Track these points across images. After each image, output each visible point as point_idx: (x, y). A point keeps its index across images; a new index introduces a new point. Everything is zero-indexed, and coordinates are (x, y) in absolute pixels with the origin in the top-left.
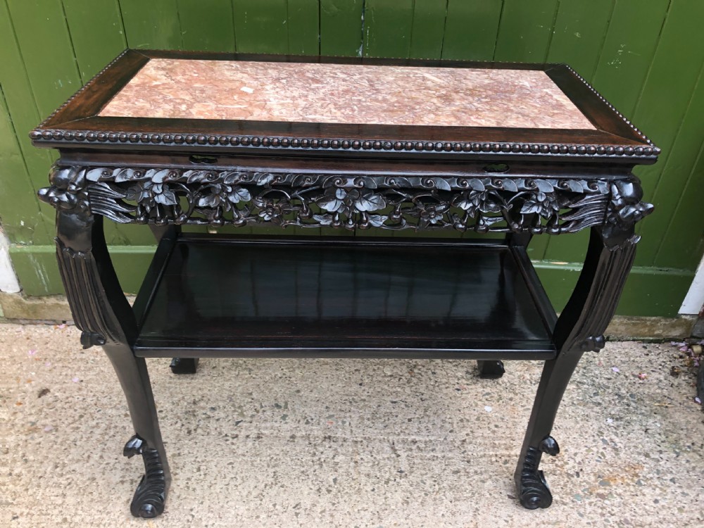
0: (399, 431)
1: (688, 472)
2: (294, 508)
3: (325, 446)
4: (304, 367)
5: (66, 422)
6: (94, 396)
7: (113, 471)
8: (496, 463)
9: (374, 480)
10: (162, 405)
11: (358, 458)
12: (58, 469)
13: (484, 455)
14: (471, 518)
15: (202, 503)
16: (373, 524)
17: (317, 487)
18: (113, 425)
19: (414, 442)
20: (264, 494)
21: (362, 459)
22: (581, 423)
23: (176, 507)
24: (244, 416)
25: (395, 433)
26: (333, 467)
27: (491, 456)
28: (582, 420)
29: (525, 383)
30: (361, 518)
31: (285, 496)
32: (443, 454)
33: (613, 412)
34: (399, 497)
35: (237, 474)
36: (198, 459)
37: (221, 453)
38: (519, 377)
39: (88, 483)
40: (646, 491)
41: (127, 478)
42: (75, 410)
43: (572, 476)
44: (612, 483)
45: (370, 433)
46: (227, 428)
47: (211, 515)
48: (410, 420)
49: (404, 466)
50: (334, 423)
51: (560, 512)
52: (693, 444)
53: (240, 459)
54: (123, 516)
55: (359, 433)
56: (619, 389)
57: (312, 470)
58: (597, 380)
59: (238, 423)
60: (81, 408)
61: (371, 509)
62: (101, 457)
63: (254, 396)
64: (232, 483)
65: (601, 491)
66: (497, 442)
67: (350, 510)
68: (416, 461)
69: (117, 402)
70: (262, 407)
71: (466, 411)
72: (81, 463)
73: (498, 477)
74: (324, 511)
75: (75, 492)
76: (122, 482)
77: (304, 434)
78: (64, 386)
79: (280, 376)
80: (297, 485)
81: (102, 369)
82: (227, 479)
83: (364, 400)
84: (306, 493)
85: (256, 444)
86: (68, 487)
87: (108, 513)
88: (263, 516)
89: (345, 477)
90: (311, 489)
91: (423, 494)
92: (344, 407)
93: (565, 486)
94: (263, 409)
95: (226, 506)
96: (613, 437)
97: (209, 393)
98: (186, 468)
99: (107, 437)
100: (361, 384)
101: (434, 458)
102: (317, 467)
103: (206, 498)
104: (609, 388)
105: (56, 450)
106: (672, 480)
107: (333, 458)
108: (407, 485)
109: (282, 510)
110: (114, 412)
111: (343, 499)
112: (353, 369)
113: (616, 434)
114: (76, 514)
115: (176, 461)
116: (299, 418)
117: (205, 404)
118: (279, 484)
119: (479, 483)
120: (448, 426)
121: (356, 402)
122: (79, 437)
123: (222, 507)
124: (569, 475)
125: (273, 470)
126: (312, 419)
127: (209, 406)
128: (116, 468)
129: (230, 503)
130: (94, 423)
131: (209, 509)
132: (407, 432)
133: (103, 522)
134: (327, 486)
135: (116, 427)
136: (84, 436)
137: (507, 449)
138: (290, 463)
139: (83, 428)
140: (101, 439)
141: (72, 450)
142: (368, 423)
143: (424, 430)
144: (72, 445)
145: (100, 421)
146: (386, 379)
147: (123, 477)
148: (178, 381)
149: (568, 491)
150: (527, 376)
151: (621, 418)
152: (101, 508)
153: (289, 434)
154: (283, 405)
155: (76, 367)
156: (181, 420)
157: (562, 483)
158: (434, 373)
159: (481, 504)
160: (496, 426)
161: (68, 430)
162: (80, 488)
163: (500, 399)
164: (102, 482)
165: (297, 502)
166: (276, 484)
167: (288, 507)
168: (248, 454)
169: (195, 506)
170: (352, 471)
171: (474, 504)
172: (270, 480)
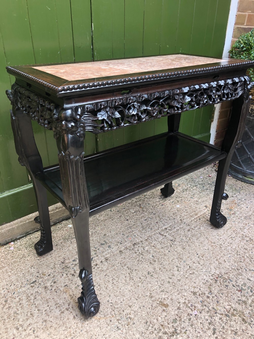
0: (157, 228)
1: (246, 196)
2: (148, 274)
3: (137, 247)
7: (52, 311)
8: (197, 221)
9: (166, 248)
10: (47, 272)
11: (153, 244)
12: (20, 329)
13: (192, 221)
14: (208, 241)
15: (110, 296)
16: (181, 262)
17: (149, 262)
18: (29, 295)
19: (166, 229)
20: (132, 277)
21: (154, 244)
25: (157, 230)
26: (148, 252)
27: (194, 220)
29: (180, 193)
30: (175, 262)
31: (141, 273)
32: (179, 227)
34: (179, 249)
35: (112, 277)
37: (97, 274)
39: (44, 324)
40: (242, 206)
41: (63, 310)
44: (232, 209)
45: (148, 234)
47: (118, 297)
48: (157, 223)
49: (172, 238)
50: (132, 238)
52: (240, 188)
53: (108, 271)
54: (79, 324)
55: (144, 236)
56: (208, 182)
57: (141, 258)
58: (200, 183)
59: (92, 260)
61: (175, 258)
62: (39, 310)
64: (114, 281)
65: (232, 212)
66: (191, 215)
67: (169, 262)
68: (173, 234)
69: (21, 284)
70: (96, 248)
71: (172, 210)
72: (31, 319)
73: (202, 225)
74: (160, 268)
76: (63, 312)
77: (124, 248)
82: (111, 281)
83: (134, 225)
84: (147, 267)
85: (109, 262)
86: (35, 332)
87: (70, 328)
88: (140, 284)
89: (155, 253)
90: (147, 264)
91: (186, 243)
92: (129, 231)
94: (97, 249)
95: (121, 290)
97: (65, 256)
99: (32, 301)
101: (178, 230)
102: (141, 256)
103: (109, 293)
104: (205, 183)
105: (9, 322)
106: (245, 200)
107: (144, 250)
108: (178, 243)
109: (145, 278)
110: (24, 289)
111: (162, 260)
112: (118, 217)
116: (116, 244)
117: (69, 260)
119: (199, 230)
120: (171, 218)
121: (132, 227)
122: (16, 310)
123: (120, 292)
125: (126, 267)
126: (122, 241)
127: (71, 260)
128: (52, 310)
129: (122, 289)
130: (17, 299)
131: (116, 296)
132: (160, 227)
133: (72, 332)
134: (152, 260)
135: (32, 294)
136: (18, 308)
137: (196, 215)
138: (130, 261)
139: (13, 305)
140: (29, 303)
141: (19, 317)
142: (144, 231)
143: (165, 223)
144: (16, 315)
145: (20, 297)
146: (135, 214)
147: (60, 310)
148: (44, 259)
152: (64, 328)
153: (118, 251)
154: (104, 243)
156: (64, 273)
158: (149, 204)
159: (206, 235)
160: (186, 210)
161: (4, 310)
162: (42, 328)
163: (178, 201)
164: (51, 319)
165: (147, 272)
166: (133, 271)
167: (145, 276)
168: (109, 268)
169: (108, 299)
170: (155, 250)
171: (204, 237)
172: (129, 271)
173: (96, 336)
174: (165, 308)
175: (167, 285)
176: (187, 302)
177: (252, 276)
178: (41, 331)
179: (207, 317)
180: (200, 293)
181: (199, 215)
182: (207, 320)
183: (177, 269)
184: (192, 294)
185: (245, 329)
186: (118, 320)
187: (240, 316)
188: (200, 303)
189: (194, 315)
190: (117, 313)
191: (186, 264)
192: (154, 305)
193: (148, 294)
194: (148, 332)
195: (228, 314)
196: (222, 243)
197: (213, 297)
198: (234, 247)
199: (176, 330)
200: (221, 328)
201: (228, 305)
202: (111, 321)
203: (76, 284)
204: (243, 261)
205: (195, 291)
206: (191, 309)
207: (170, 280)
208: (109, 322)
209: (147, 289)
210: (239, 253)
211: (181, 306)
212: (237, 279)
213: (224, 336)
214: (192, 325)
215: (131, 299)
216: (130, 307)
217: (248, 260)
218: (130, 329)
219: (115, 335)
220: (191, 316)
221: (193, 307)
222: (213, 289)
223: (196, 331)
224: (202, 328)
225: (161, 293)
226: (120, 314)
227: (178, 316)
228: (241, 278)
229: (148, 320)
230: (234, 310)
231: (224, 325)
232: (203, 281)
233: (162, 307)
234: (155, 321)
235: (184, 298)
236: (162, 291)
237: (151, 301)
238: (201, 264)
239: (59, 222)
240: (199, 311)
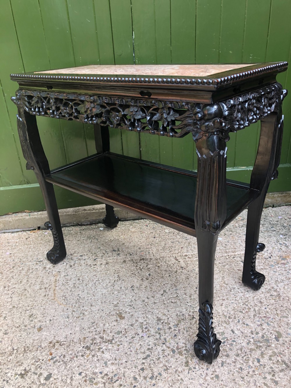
0: (178, 252)
2: (131, 287)
3: (142, 262)
4: (125, 235)
5: (6, 270)
6: (18, 258)
7: (35, 285)
8: (229, 259)
9: (169, 272)
11: (159, 265)
12: (6, 288)
13: (222, 256)
14: (221, 280)
15: (83, 291)
16: (172, 288)
17: (141, 278)
18: (31, 268)
19: (186, 256)
20: (114, 284)
21: (161, 265)
22: (267, 239)
23: (70, 294)
24: (98, 256)
25: (176, 254)
26: (148, 270)
27: (226, 256)
28: (268, 238)
29: (236, 227)
30: (166, 287)
31: (125, 284)
33: (282, 233)
34: (183, 277)
35: (99, 278)
36: (78, 276)
37: (89, 272)
38: (233, 226)
39: (23, 291)
41: (43, 287)
42: (10, 265)
43: (268, 258)
44: (287, 258)
45: (163, 255)
46: (89, 262)
47: (88, 295)
48: (182, 248)
49: (183, 264)
50: (144, 253)
51: (265, 272)
53: (100, 273)
55: (158, 256)
56: (283, 224)
57: (137, 272)
58: (272, 222)
59: (95, 260)
60: (12, 264)
61: (170, 283)
62: (27, 281)
63: (101, 248)
65: (283, 262)
66: (227, 251)
67: (160, 285)
68: (188, 262)
69: (31, 259)
70: (106, 252)
72: (18, 285)
73: (231, 263)
74: (147, 287)
75: (17, 296)
76: (41, 289)
77: (130, 259)
78: (2, 257)
79: (113, 239)
80: (131, 279)
81: (20, 248)
82: (95, 281)
83: (157, 243)
84: (136, 281)
85: (107, 266)
86: (13, 294)
87: (36, 301)
88: (116, 292)
89: (154, 273)
90: (138, 279)
91: (195, 274)
92: (148, 247)
93: (265, 262)
96: (284, 242)
97: (78, 250)
98: (72, 280)
99: (28, 273)
100: (154, 237)
102: (139, 271)
103: (85, 289)
104: (278, 224)
105: (4, 281)
107: (147, 266)
108: (186, 272)
109: (125, 289)
110: (30, 263)
111: (155, 281)
112: (149, 232)
113: (286, 241)
114: (19, 304)
115: (67, 278)
116: (126, 254)
117: (77, 254)
118: (122, 280)
121: (154, 244)
122: (14, 275)
123: (94, 292)
124: (265, 258)
125: (117, 275)
126: (133, 253)
127: (79, 255)
128: (36, 284)
129: (98, 290)
130: (21, 269)
132: (182, 252)
133: (34, 305)
134: (146, 277)
135: (32, 269)
137: (233, 253)
138: (125, 271)
139: (16, 271)
140: (26, 274)
141: (12, 280)
142: (161, 251)
143: (190, 250)
144: (11, 278)
145: (24, 268)
146: (167, 234)
149: (267, 264)
150: (237, 225)
151: (286, 235)
152: (32, 300)
153: (122, 260)
154: (117, 250)
155: (7, 249)
157: (263, 262)
159: (225, 274)
160: (226, 245)
161: (8, 273)
162: (19, 294)
163: (225, 234)
164: (30, 290)
165: (132, 285)
166: (120, 280)
167: (128, 288)
168: (103, 270)
169: (80, 293)
170: (157, 270)
171: (221, 275)
172: (116, 279)
173: (48, 314)
174: (119, 319)
175: (139, 302)
176: (145, 323)
177: (241, 329)
178: (17, 295)
179: (150, 343)
180: (165, 322)
181: (236, 254)
182: (149, 345)
183: (162, 293)
184: (157, 319)
185: (180, 371)
186: (74, 311)
187: (186, 358)
188: (157, 329)
189: (141, 336)
190: (77, 305)
191: (176, 292)
192: (111, 313)
193: (115, 303)
194: (89, 330)
195: (176, 350)
196: (236, 288)
197: (175, 330)
198: (248, 296)
199: (113, 339)
200: (157, 358)
201: (183, 343)
202: (67, 309)
203: (67, 273)
204: (244, 312)
205: (161, 318)
206: (143, 331)
207: (146, 300)
208: (65, 309)
209: (118, 298)
210: (249, 303)
211: (136, 324)
212: (218, 325)
213: (152, 366)
214: (130, 343)
215: (98, 300)
216: (91, 306)
217: (252, 314)
218: (76, 321)
219: (61, 320)
220: (137, 336)
221: (146, 330)
222: (183, 323)
223: (129, 348)
224: (137, 349)
225: (128, 307)
226: (79, 307)
227: (125, 331)
228: (225, 327)
229: (96, 322)
230: (186, 350)
231: (161, 357)
232: (178, 313)
233: (117, 317)
234: (102, 325)
235: (146, 319)
236: (130, 305)
237: (112, 309)
238: (192, 297)
239: (95, 224)
240: (148, 335)
